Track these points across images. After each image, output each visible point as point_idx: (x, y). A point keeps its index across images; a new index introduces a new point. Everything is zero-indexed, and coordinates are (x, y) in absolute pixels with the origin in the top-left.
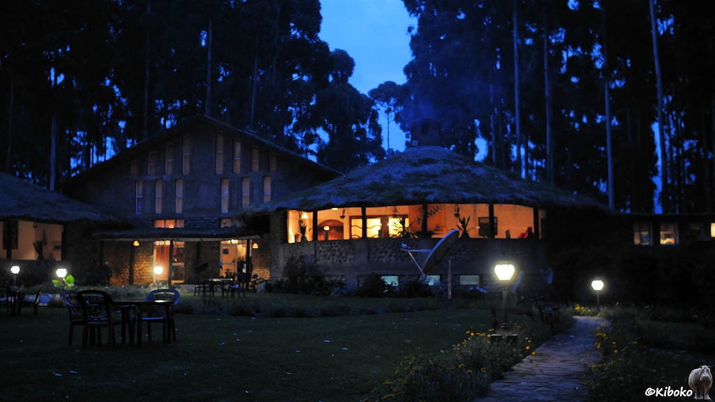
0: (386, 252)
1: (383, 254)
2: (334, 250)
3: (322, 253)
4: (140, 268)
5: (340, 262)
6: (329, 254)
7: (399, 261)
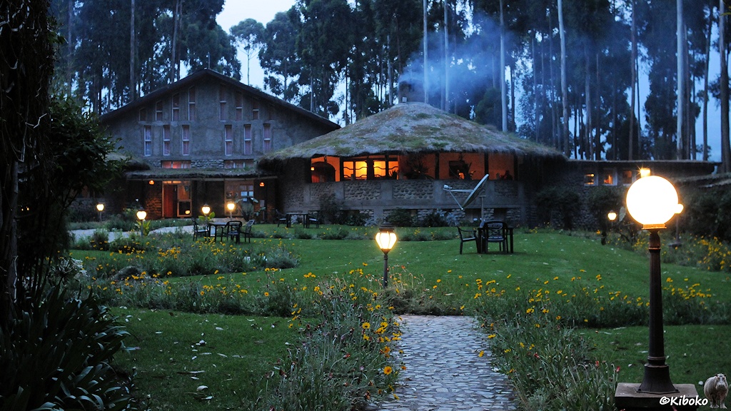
0: (407, 191)
1: (404, 193)
2: (362, 190)
3: (350, 192)
4: (151, 204)
5: (368, 199)
6: (358, 192)
7: (418, 198)
